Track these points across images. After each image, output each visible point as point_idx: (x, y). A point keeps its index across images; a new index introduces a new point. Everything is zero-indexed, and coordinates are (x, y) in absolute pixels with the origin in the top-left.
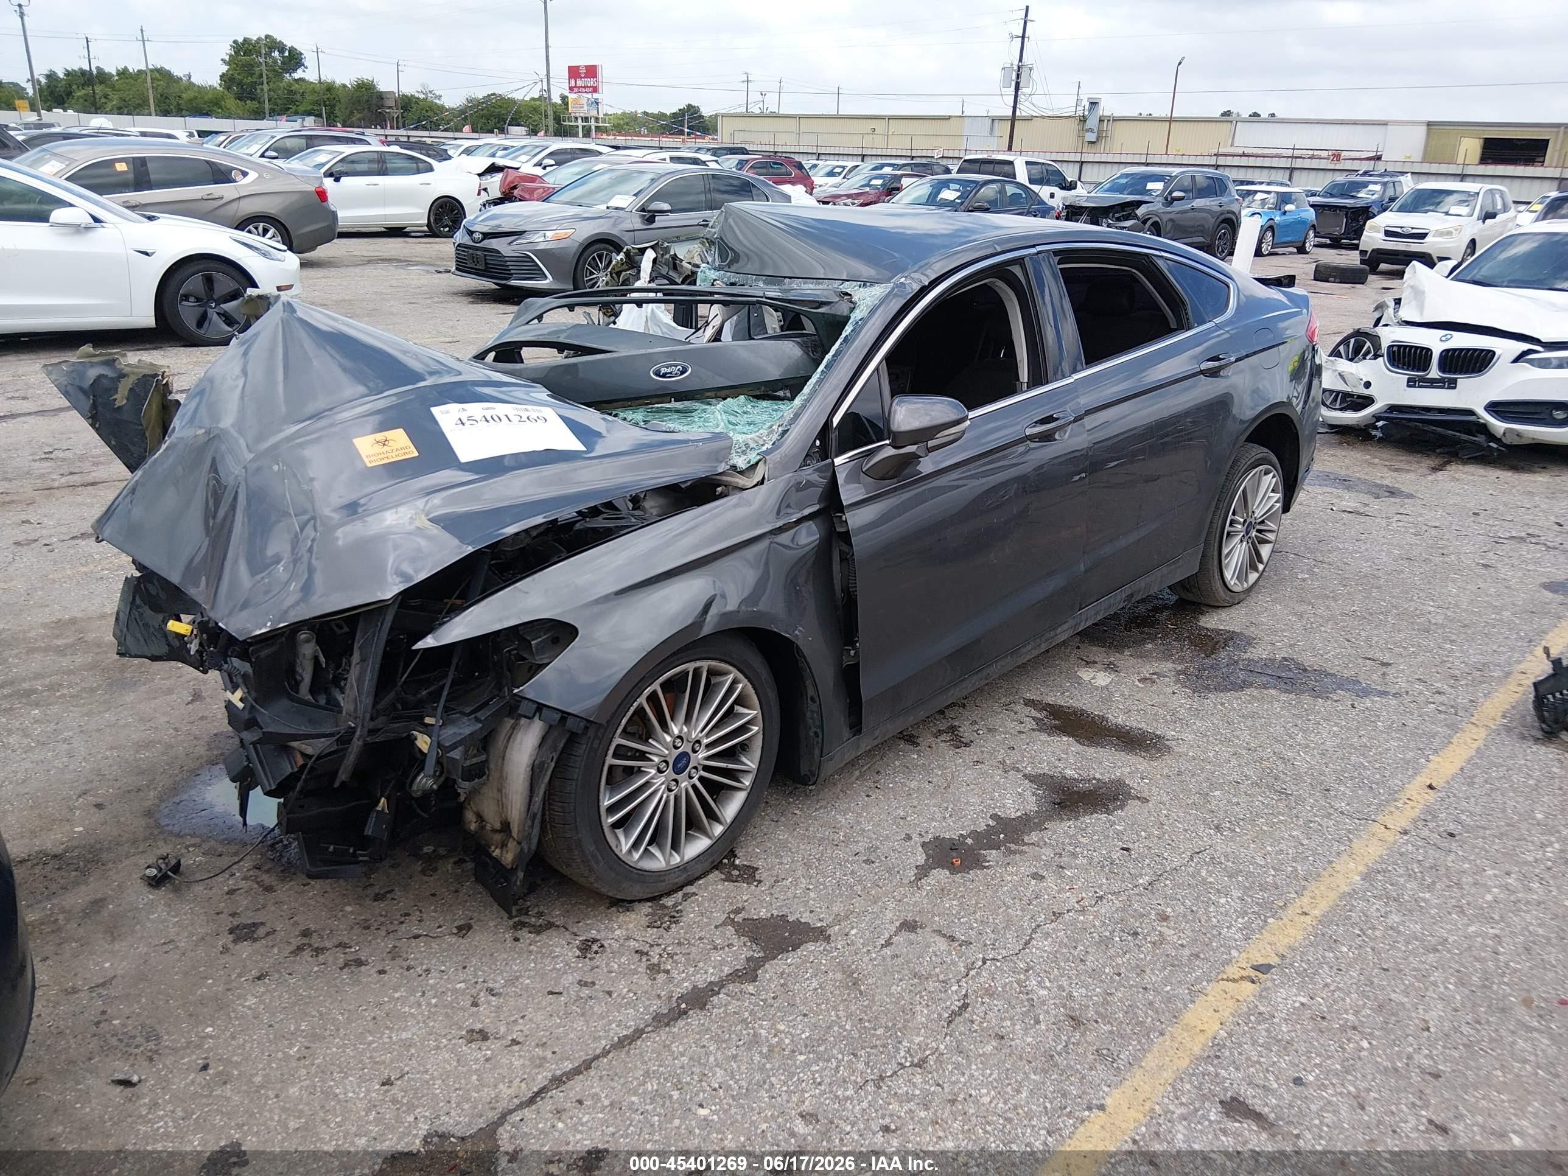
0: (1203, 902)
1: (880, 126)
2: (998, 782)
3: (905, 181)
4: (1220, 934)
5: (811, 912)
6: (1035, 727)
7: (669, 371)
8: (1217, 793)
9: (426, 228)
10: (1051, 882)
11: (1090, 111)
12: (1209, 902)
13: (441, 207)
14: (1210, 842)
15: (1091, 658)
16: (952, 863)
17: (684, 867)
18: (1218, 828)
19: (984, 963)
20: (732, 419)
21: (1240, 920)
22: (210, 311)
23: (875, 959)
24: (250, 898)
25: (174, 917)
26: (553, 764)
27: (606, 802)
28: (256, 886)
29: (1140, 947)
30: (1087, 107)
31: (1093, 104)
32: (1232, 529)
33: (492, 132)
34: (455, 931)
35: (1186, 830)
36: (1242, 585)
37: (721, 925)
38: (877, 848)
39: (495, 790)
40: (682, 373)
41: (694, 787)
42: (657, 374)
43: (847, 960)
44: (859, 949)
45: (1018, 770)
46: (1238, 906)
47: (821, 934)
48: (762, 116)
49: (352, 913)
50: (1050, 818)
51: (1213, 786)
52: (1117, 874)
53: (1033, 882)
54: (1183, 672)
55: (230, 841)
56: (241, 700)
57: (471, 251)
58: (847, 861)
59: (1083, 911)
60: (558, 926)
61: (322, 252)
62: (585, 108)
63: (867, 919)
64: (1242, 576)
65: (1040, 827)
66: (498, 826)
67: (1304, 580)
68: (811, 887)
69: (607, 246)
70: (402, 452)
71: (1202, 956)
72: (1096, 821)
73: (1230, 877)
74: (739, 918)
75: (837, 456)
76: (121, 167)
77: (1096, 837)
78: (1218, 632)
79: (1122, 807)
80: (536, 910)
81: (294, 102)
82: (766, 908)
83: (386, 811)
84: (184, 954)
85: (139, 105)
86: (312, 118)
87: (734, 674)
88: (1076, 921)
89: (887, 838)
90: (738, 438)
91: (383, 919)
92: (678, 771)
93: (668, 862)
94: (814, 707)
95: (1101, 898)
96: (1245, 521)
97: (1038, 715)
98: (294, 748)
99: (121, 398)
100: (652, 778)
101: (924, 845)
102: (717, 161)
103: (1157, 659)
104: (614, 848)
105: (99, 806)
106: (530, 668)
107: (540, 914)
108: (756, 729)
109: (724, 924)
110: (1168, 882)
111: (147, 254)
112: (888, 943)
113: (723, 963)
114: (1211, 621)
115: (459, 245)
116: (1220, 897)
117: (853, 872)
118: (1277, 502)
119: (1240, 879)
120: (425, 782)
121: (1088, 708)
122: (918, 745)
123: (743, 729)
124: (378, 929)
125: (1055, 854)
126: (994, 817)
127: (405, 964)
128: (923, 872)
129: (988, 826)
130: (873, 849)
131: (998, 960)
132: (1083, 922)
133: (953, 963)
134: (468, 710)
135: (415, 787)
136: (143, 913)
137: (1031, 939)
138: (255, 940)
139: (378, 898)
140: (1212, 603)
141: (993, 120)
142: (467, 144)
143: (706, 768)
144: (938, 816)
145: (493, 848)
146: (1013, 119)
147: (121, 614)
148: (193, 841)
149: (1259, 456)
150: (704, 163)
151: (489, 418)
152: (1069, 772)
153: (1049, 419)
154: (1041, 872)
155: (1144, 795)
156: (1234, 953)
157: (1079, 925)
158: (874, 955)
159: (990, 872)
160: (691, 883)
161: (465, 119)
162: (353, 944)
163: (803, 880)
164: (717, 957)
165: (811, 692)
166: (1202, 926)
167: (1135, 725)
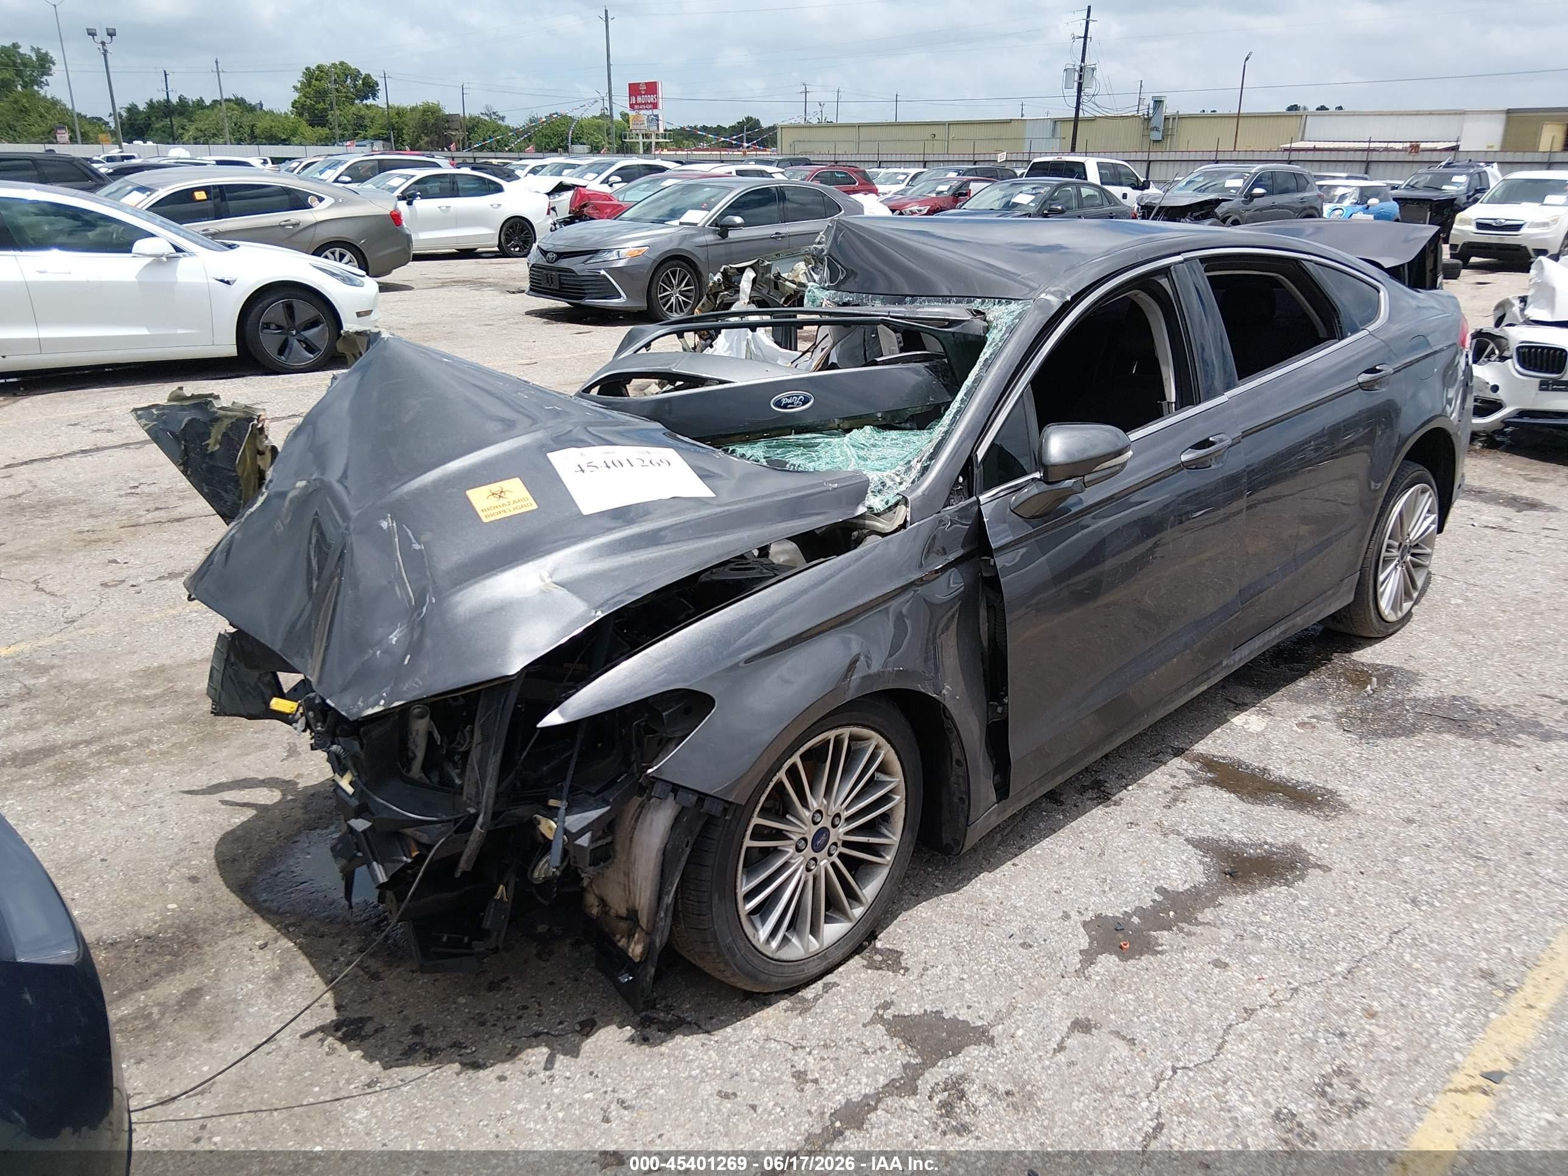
0: (1412, 993)
1: (940, 132)
2: (1158, 849)
3: (974, 187)
4: (1438, 1033)
5: (969, 1007)
6: (1191, 781)
7: (790, 401)
8: (1406, 859)
9: (497, 249)
10: (1235, 970)
11: (1154, 109)
12: (1420, 995)
13: (511, 227)
14: (1407, 919)
15: (1240, 700)
16: (1121, 947)
17: (821, 955)
18: (1414, 901)
19: (1175, 1072)
20: (861, 453)
21: (1458, 1015)
22: (291, 339)
23: (1049, 1067)
24: (356, 987)
25: (276, 1010)
26: (688, 850)
27: (744, 888)
28: (361, 973)
29: (1349, 1050)
30: (1151, 106)
31: (1158, 103)
32: (1388, 554)
33: (556, 151)
34: (578, 1028)
35: (1379, 905)
36: (1396, 613)
37: (869, 1023)
38: (1033, 929)
39: (621, 874)
40: (804, 403)
41: (833, 864)
42: (778, 404)
43: (1016, 1069)
44: (1029, 1055)
45: (1179, 834)
46: (1453, 997)
47: (982, 1036)
48: (820, 126)
49: (465, 1005)
50: (1222, 892)
51: (1401, 850)
52: (1310, 960)
53: (1216, 971)
54: (1345, 715)
55: (332, 920)
56: (351, 783)
57: (545, 272)
58: (1002, 945)
59: (1278, 1006)
60: (689, 1023)
61: (396, 276)
62: (646, 124)
63: (1033, 1016)
64: (1395, 606)
65: (1212, 902)
66: (623, 912)
67: (1458, 605)
68: (965, 976)
69: (681, 262)
70: (520, 504)
71: (1422, 1061)
72: (1274, 894)
73: (1438, 961)
74: (888, 1015)
75: (981, 493)
76: (200, 195)
77: (1279, 915)
78: (1374, 666)
79: (1302, 877)
80: (664, 1003)
81: (364, 127)
82: (917, 1001)
83: (505, 899)
84: (287, 1056)
85: (214, 135)
86: (381, 142)
87: (876, 739)
88: (1269, 1021)
89: (1043, 917)
90: (874, 477)
91: (499, 1013)
92: (817, 849)
93: (807, 950)
94: (960, 771)
95: (1296, 990)
96: (1400, 545)
97: (1191, 767)
98: (408, 836)
99: (213, 444)
100: (791, 858)
101: (1085, 924)
102: (782, 173)
103: (1314, 701)
104: (751, 938)
105: (194, 879)
106: (660, 741)
107: (669, 1009)
108: (898, 798)
109: (872, 1022)
110: (1369, 969)
111: (228, 283)
112: (1061, 1048)
113: (877, 1071)
114: (1366, 656)
115: (533, 266)
116: (1431, 987)
117: (1009, 959)
118: (1432, 523)
119: (1450, 964)
120: (547, 867)
121: (1245, 758)
122: (1062, 803)
123: (885, 799)
124: (494, 1025)
125: (1236, 936)
126: (1160, 890)
127: (526, 1069)
128: (1089, 957)
129: (1154, 901)
130: (1031, 931)
131: (1190, 1069)
132: (1280, 1021)
133: (1139, 1072)
134: (594, 790)
135: (536, 875)
136: (243, 1006)
137: (1225, 1042)
138: (363, 1038)
139: (493, 987)
140: (1365, 635)
141: (1055, 121)
142: (533, 163)
143: (846, 844)
144: (1096, 889)
145: (618, 937)
146: (1076, 120)
147: (215, 672)
148: (292, 920)
149: (1415, 474)
150: (770, 175)
151: (610, 464)
152: (1237, 836)
153: (1205, 444)
154: (1223, 958)
155: (1326, 862)
156: (1458, 1056)
157: (1277, 1025)
158: (1047, 1063)
159: (1166, 958)
160: (830, 971)
161: (529, 139)
162: (468, 1043)
163: (954, 967)
164: (869, 1063)
165: (957, 754)
166: (1416, 1023)
167: (1301, 777)
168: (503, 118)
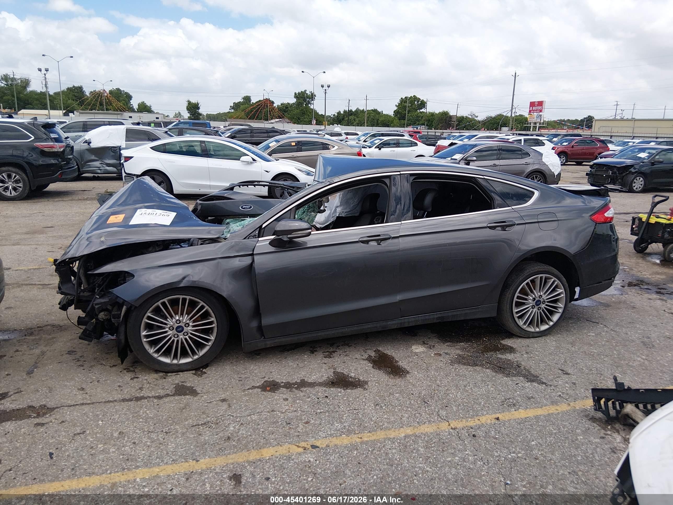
4: (318, 433)
5: (202, 388)
7: (245, 207)
10: (287, 402)
12: (331, 424)
14: (366, 408)
15: (428, 343)
16: (267, 389)
18: (377, 405)
19: (228, 416)
21: (333, 432)
27: (144, 333)
29: (284, 427)
34: (112, 366)
35: (363, 402)
37: (173, 384)
40: (250, 208)
41: (186, 339)
42: (242, 208)
43: (191, 403)
44: (199, 401)
45: (335, 369)
47: (196, 394)
50: (321, 385)
53: (282, 400)
54: (460, 355)
58: (234, 379)
62: (535, 118)
63: (214, 395)
65: (313, 387)
70: (118, 220)
71: (300, 436)
72: (335, 390)
73: (353, 419)
74: (181, 384)
75: (262, 237)
76: (293, 144)
78: (504, 346)
86: (424, 126)
92: (178, 331)
95: (296, 411)
97: (373, 355)
101: (266, 381)
108: (214, 325)
111: (267, 172)
112: (210, 402)
114: (509, 341)
117: (231, 382)
119: (356, 421)
121: (396, 357)
122: (313, 353)
126: (302, 380)
128: (253, 388)
131: (233, 416)
137: (253, 414)
143: (192, 334)
144: (283, 375)
153: (376, 236)
155: (368, 388)
158: (201, 404)
164: (160, 391)
166: (316, 429)
167: (405, 366)
168: (477, 117)
